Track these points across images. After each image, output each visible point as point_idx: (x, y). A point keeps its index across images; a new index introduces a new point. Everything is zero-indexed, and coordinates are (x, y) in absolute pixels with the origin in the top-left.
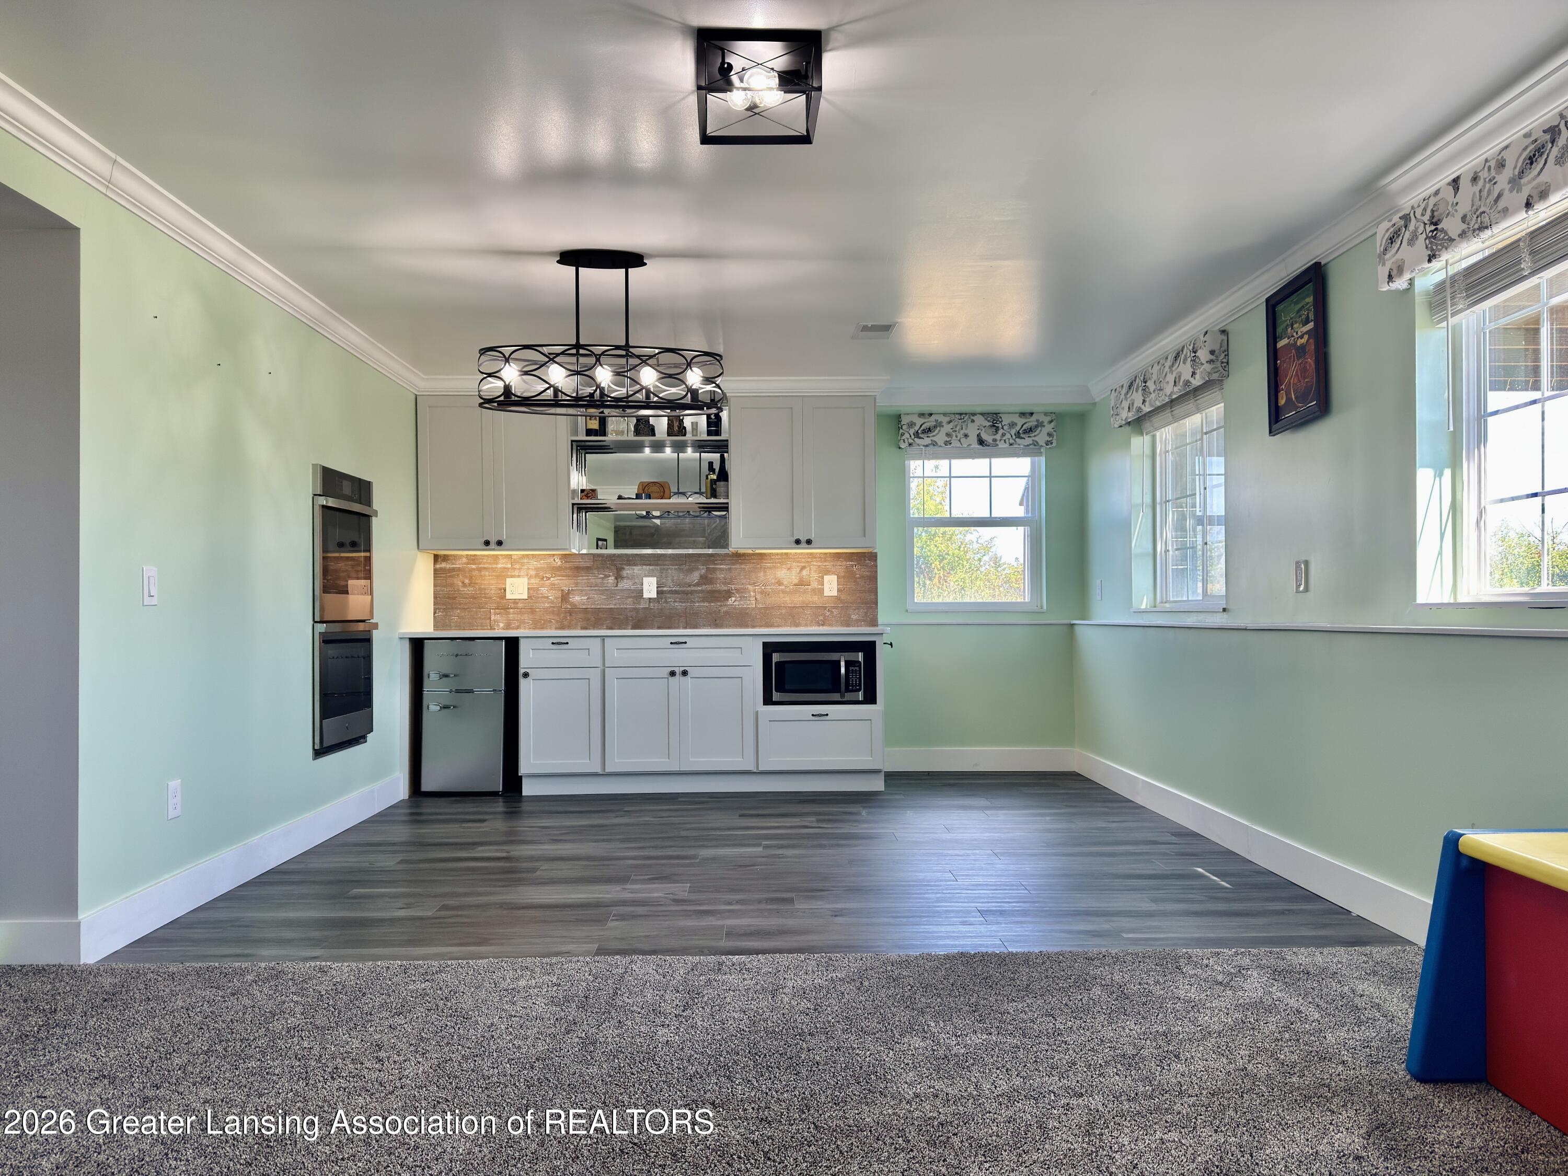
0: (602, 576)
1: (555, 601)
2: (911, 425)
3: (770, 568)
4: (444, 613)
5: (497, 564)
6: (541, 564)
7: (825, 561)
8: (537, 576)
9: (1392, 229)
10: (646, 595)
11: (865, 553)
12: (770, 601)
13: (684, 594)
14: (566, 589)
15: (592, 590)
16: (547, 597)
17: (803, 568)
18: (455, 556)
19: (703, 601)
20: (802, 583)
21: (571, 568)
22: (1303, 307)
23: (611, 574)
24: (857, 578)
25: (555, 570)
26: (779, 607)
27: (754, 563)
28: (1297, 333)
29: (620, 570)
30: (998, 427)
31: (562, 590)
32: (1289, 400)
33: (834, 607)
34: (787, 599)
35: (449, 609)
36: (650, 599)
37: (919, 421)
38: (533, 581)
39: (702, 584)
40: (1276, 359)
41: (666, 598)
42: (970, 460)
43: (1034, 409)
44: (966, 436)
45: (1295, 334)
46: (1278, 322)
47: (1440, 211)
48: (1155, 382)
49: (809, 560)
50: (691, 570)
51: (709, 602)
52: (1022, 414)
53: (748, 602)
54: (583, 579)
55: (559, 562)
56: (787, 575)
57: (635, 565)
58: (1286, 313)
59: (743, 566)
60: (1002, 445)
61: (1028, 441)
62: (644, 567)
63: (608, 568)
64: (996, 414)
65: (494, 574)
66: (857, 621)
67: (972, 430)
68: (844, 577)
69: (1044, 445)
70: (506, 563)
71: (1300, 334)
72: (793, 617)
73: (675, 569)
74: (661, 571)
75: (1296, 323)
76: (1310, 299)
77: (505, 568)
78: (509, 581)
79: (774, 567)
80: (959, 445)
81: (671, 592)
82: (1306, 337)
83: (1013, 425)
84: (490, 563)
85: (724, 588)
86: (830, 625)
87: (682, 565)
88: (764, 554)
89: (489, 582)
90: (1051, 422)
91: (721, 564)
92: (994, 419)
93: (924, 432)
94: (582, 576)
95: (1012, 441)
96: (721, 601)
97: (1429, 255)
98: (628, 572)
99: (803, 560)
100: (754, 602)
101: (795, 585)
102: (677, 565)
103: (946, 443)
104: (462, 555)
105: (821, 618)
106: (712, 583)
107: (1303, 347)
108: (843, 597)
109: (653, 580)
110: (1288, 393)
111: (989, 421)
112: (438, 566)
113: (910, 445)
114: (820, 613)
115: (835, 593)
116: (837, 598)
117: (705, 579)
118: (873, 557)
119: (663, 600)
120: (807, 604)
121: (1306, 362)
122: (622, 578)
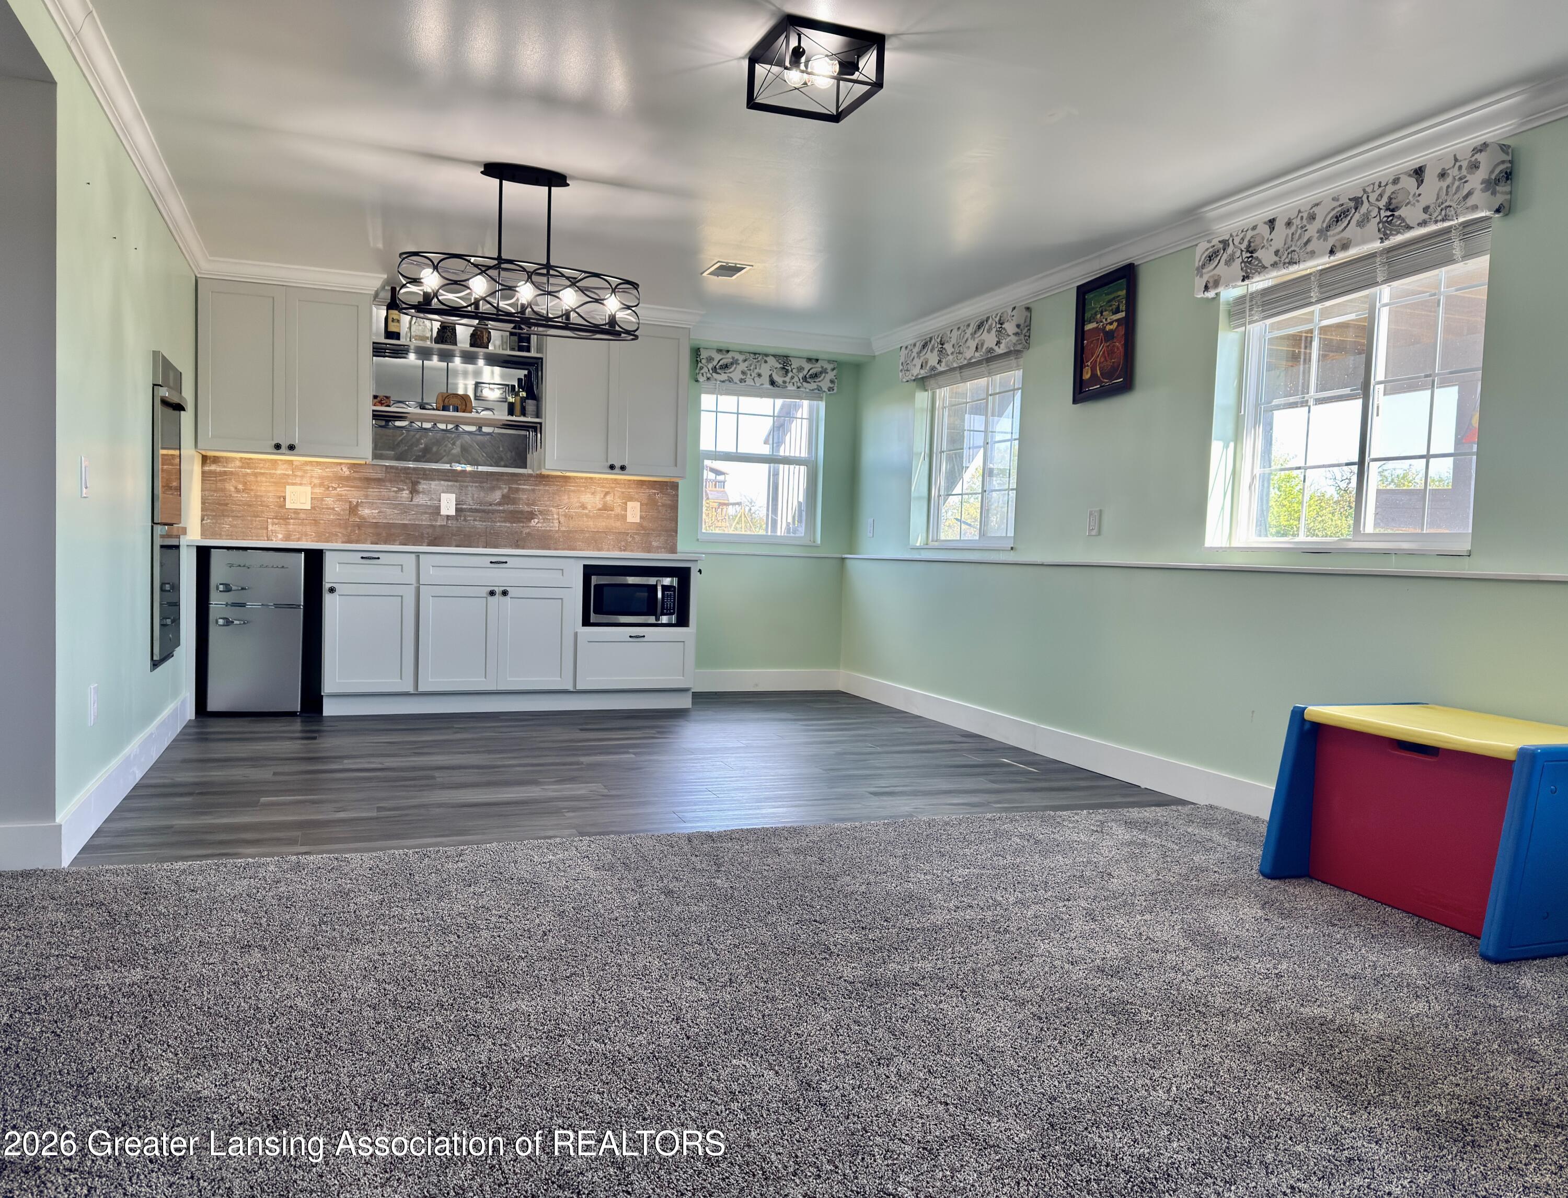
0: (395, 489)
1: (342, 513)
2: (710, 359)
3: (573, 491)
4: (214, 521)
5: (276, 470)
6: (327, 472)
7: (629, 488)
8: (321, 485)
9: (1211, 250)
10: (444, 512)
11: (667, 482)
12: (572, 524)
13: (485, 512)
14: (354, 501)
15: (384, 503)
16: (333, 509)
17: (607, 494)
18: (227, 459)
19: (505, 522)
20: (605, 508)
21: (360, 479)
22: (1114, 298)
23: (405, 488)
24: (659, 506)
25: (342, 480)
26: (582, 531)
27: (558, 485)
28: (1106, 320)
29: (415, 484)
30: (788, 370)
31: (350, 502)
32: (1094, 375)
33: (636, 534)
34: (591, 523)
35: (219, 516)
36: (448, 516)
37: (717, 357)
38: (317, 490)
39: (504, 504)
40: (1083, 340)
41: (465, 516)
42: (758, 399)
43: (820, 357)
44: (759, 375)
45: (1104, 320)
46: (1087, 307)
47: (1257, 243)
48: (953, 345)
49: (613, 485)
50: (493, 489)
51: (512, 523)
52: (809, 360)
53: (552, 525)
54: (373, 491)
55: (346, 472)
56: (591, 500)
57: (433, 480)
58: (1095, 302)
59: (547, 488)
60: (790, 387)
61: (813, 386)
62: (442, 482)
63: (402, 481)
64: (787, 357)
65: (272, 480)
66: (658, 548)
67: (765, 370)
68: (647, 504)
69: (827, 390)
70: (286, 470)
71: (1109, 321)
72: (596, 541)
73: (476, 487)
74: (461, 488)
75: (1106, 311)
76: (1123, 293)
77: (285, 474)
78: (289, 489)
79: (579, 491)
80: (753, 384)
81: (471, 510)
82: (1115, 324)
83: (800, 369)
84: (267, 469)
85: (526, 508)
86: (632, 551)
87: (483, 482)
88: (569, 477)
89: (266, 490)
90: (833, 369)
91: (524, 485)
92: (784, 361)
93: (722, 367)
94: (373, 488)
95: (799, 384)
96: (523, 522)
97: (1244, 276)
98: (425, 487)
99: (608, 485)
100: (557, 525)
101: (599, 510)
102: (476, 482)
103: (742, 381)
104: (236, 458)
105: (623, 543)
106: (514, 504)
107: (1111, 331)
108: (645, 524)
109: (453, 497)
110: (1093, 369)
111: (780, 363)
112: (207, 468)
113: (708, 379)
114: (622, 539)
115: (637, 520)
116: (640, 526)
117: (506, 499)
118: (675, 486)
119: (462, 518)
120: (610, 529)
121: (1114, 346)
122: (418, 492)
